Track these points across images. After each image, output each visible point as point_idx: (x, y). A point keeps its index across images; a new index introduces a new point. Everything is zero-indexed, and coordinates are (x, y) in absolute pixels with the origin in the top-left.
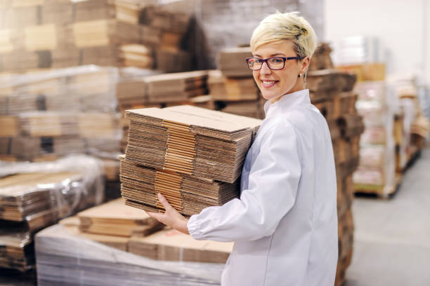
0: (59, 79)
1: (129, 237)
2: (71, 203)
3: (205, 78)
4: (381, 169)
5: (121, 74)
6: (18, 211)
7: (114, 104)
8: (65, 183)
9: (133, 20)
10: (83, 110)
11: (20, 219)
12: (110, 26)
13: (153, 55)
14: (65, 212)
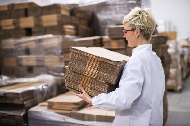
0: (35, 40)
1: (71, 110)
2: (43, 96)
3: (101, 39)
4: (175, 78)
5: (63, 38)
6: (20, 100)
7: (60, 52)
8: (40, 87)
9: (67, 14)
10: (46, 54)
11: (21, 103)
12: (58, 17)
13: (77, 29)
14: (40, 100)
